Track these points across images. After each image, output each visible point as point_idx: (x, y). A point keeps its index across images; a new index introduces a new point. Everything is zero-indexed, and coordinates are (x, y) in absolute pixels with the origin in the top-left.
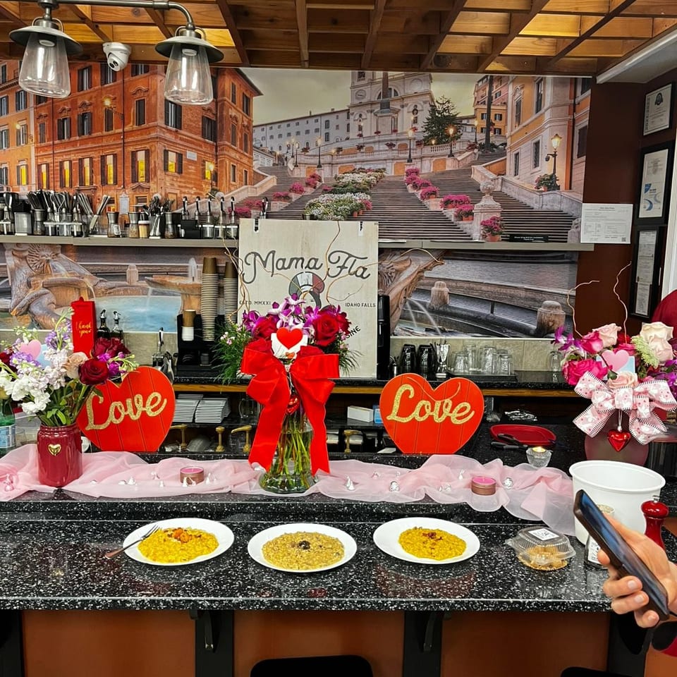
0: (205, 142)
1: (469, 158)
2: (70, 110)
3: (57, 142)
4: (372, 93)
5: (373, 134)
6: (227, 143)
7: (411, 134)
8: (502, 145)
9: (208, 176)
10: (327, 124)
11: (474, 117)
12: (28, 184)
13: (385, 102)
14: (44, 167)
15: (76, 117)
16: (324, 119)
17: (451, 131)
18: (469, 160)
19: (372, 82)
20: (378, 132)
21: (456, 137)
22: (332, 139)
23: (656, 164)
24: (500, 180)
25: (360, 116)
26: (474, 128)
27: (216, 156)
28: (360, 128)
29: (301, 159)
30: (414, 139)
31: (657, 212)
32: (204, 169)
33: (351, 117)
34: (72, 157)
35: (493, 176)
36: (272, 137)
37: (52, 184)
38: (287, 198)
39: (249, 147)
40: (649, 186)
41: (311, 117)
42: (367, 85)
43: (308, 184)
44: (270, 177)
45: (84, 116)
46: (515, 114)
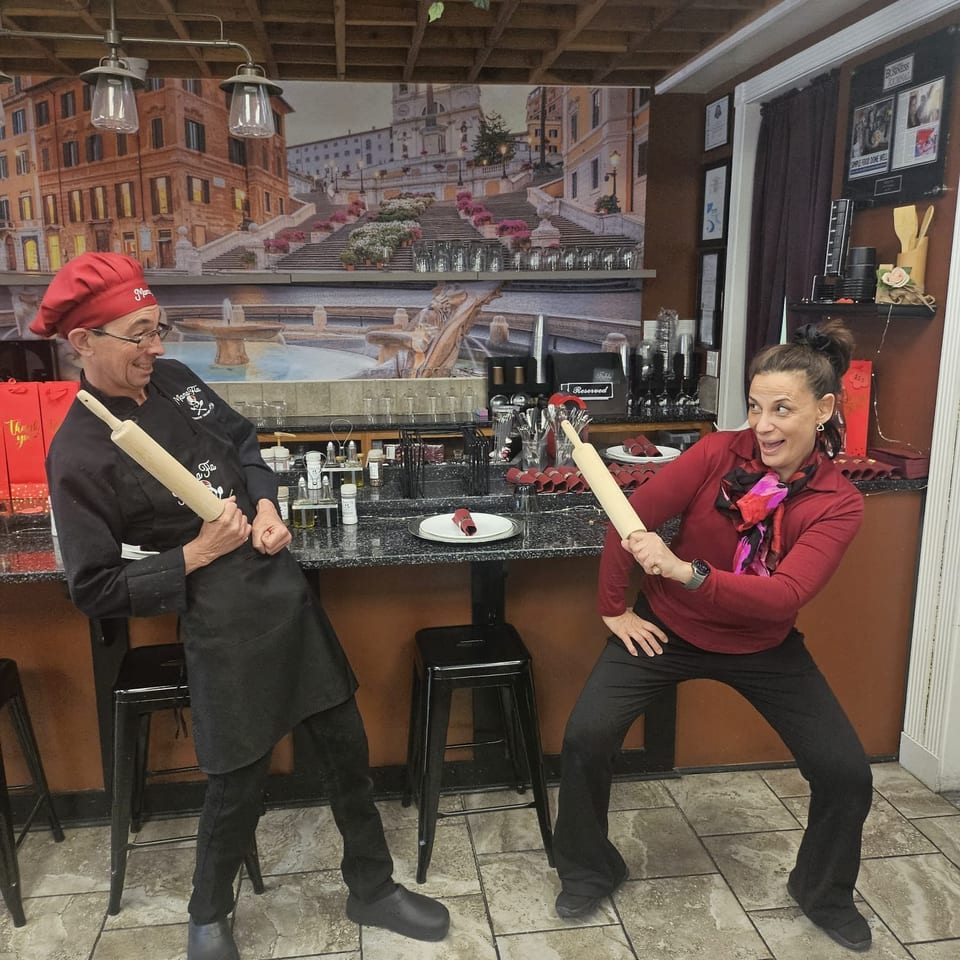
0: (233, 167)
1: (523, 180)
2: (76, 132)
3: (63, 169)
4: (416, 109)
5: (419, 155)
6: (257, 167)
7: (460, 154)
8: (558, 164)
9: (239, 205)
10: (369, 145)
11: (527, 134)
12: (32, 218)
13: (431, 119)
14: (50, 199)
15: (84, 141)
16: (364, 139)
17: (503, 150)
18: (524, 181)
19: (416, 96)
20: (424, 153)
21: (509, 157)
22: (375, 161)
23: (716, 181)
24: (558, 203)
25: (405, 134)
26: (528, 147)
27: (247, 183)
28: (405, 149)
29: (342, 184)
30: (464, 159)
31: (718, 234)
32: (233, 198)
33: (394, 136)
34: (82, 186)
35: (550, 199)
36: (308, 160)
37: (60, 218)
38: (328, 228)
39: (283, 170)
40: (711, 205)
41: (350, 136)
42: (410, 99)
43: (351, 212)
44: (308, 205)
45: (92, 138)
46: (570, 130)
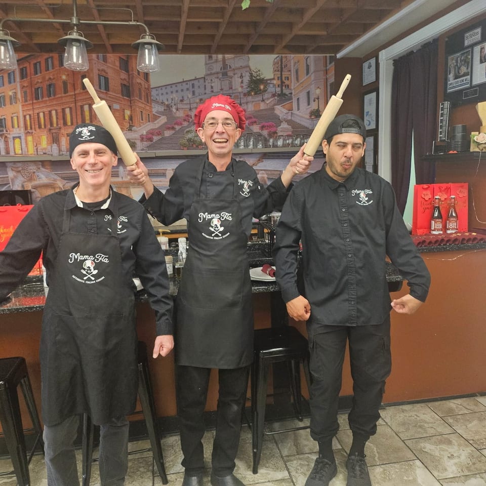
0: (124, 99)
1: (272, 102)
2: (41, 83)
3: (35, 101)
4: (217, 67)
5: (219, 91)
6: (136, 98)
7: (240, 90)
8: (290, 94)
9: (127, 118)
10: (193, 86)
11: (274, 79)
12: (18, 127)
13: (225, 73)
14: (28, 117)
15: (45, 87)
16: (191, 83)
17: (262, 87)
18: (273, 103)
19: (217, 61)
20: (222, 89)
21: (265, 91)
22: (197, 94)
23: (370, 100)
24: (290, 114)
25: (211, 80)
26: (274, 85)
27: (131, 106)
28: (212, 87)
29: (180, 106)
30: (242, 92)
31: (373, 126)
32: (124, 115)
33: (206, 81)
34: (45, 110)
35: (285, 111)
36: (162, 94)
37: (33, 127)
38: (173, 128)
39: (149, 100)
40: (368, 112)
41: (184, 82)
42: (214, 62)
43: (185, 120)
44: (163, 117)
45: (50, 86)
46: (295, 77)
